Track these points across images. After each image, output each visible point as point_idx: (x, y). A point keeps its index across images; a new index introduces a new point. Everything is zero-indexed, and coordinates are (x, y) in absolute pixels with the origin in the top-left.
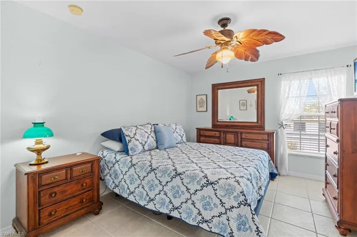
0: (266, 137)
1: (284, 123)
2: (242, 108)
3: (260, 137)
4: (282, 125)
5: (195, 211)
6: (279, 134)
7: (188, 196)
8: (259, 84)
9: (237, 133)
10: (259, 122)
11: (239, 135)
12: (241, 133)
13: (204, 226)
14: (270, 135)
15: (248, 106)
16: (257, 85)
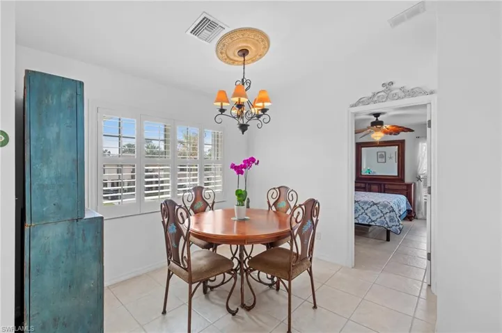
0: (405, 187)
1: (421, 177)
2: (380, 160)
3: (401, 187)
4: (419, 179)
5: (367, 218)
6: (417, 186)
7: (363, 211)
8: (401, 144)
9: (380, 184)
10: (400, 176)
11: (383, 187)
12: (384, 185)
13: (373, 223)
14: (409, 186)
15: (387, 159)
16: (398, 145)
